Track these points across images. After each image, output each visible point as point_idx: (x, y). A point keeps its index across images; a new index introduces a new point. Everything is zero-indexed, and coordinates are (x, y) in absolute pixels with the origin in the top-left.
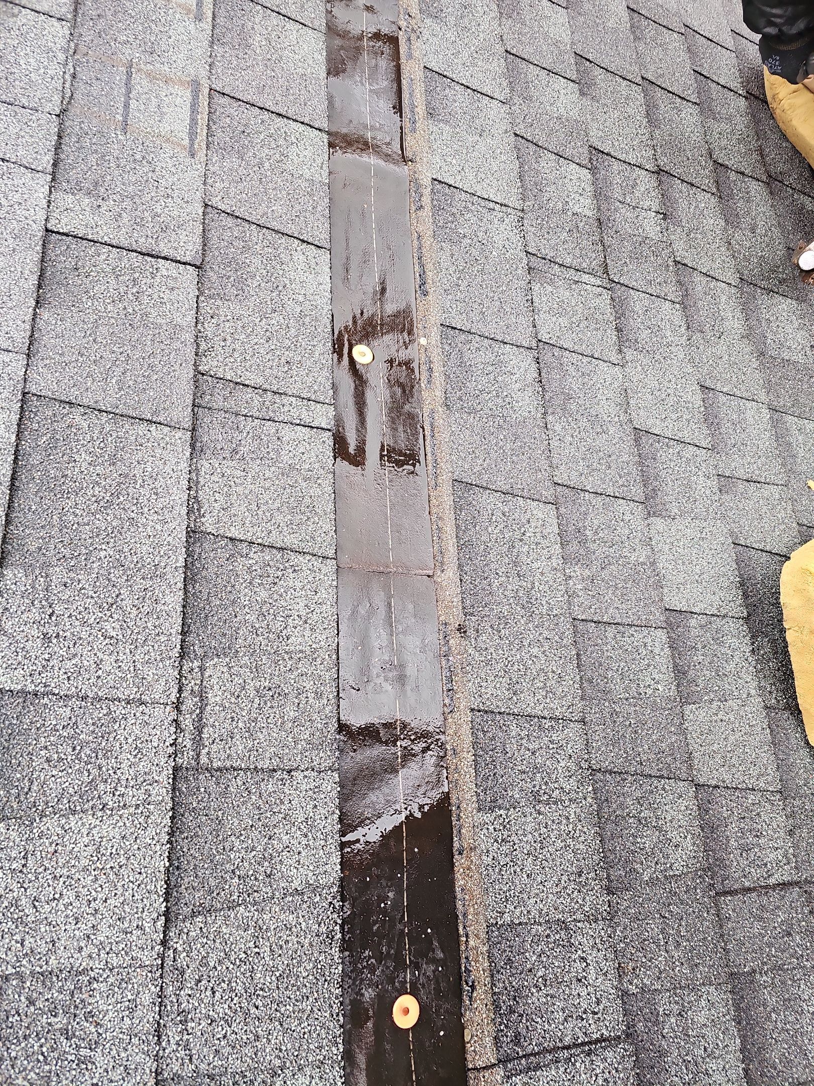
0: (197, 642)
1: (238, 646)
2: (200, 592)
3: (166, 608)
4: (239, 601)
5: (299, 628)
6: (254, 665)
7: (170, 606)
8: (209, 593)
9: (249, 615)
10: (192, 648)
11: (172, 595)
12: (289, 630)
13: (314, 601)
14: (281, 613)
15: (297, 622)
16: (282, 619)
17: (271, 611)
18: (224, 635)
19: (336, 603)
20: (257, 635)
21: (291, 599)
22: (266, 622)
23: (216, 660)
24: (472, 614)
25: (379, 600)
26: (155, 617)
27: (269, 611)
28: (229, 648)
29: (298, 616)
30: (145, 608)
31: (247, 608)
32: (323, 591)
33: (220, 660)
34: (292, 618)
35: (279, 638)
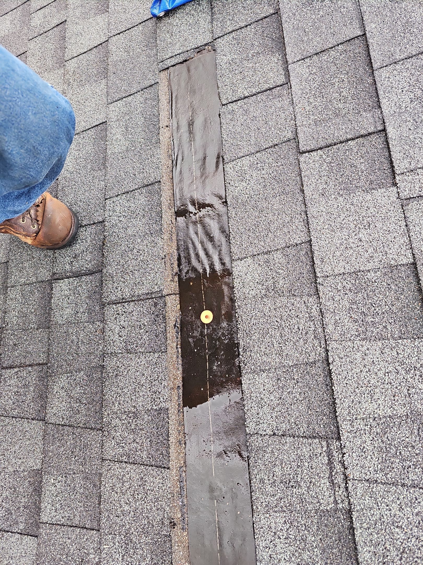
0: (342, 521)
1: (316, 517)
2: (347, 560)
3: (368, 548)
4: (321, 552)
5: (279, 529)
6: (304, 504)
7: (365, 550)
8: (341, 558)
9: (312, 540)
10: (345, 517)
11: (366, 559)
12: (285, 528)
13: (271, 549)
14: (292, 541)
15: (281, 534)
16: (291, 536)
17: (298, 543)
18: (326, 526)
19: (256, 548)
20: (305, 525)
21: (287, 552)
22: (301, 534)
23: (328, 508)
24: (166, 536)
25: (228, 550)
26: (373, 541)
27: (300, 543)
28: (321, 515)
29: (281, 539)
30: (381, 549)
31: (315, 546)
32: (265, 557)
33: (326, 508)
34: (284, 537)
35: (291, 522)
